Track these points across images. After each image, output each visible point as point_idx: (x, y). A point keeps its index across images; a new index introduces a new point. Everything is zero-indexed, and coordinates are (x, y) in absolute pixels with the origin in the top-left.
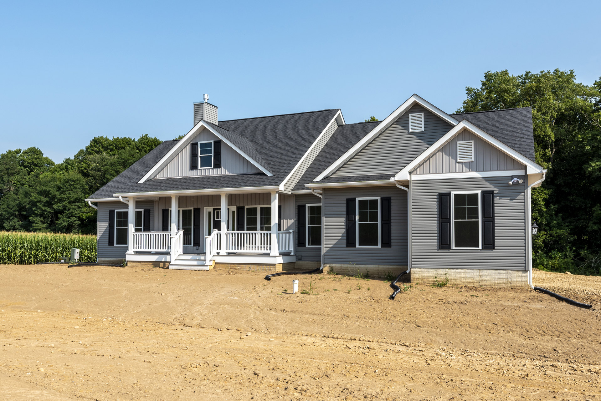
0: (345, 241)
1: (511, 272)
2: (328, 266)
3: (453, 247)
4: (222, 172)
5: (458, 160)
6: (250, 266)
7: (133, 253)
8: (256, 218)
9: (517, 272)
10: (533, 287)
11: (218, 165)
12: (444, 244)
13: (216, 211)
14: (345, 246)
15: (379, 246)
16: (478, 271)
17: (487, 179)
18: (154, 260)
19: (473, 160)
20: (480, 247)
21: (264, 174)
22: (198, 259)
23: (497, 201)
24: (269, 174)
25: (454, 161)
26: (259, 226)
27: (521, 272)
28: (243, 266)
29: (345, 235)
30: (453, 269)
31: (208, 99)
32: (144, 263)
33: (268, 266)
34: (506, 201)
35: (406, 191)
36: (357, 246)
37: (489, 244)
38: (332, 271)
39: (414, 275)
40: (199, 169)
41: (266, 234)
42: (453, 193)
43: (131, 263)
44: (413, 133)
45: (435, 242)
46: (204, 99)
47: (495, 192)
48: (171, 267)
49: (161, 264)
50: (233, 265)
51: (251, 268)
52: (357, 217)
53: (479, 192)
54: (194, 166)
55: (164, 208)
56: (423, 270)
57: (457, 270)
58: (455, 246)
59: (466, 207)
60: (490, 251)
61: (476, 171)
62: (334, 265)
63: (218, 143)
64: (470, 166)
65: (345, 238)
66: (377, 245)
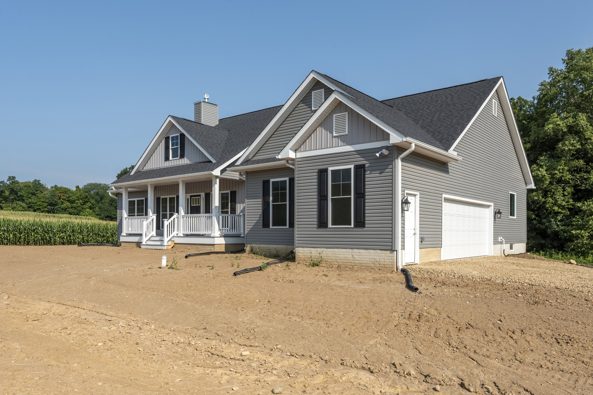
0: (262, 221)
1: (379, 251)
2: (249, 246)
3: (330, 225)
4: (185, 161)
5: (335, 134)
7: (124, 235)
9: (385, 252)
10: (400, 267)
11: (182, 156)
12: (322, 224)
14: (262, 227)
15: (288, 227)
16: (350, 250)
17: (359, 152)
18: (136, 241)
19: (347, 133)
20: (352, 226)
21: (211, 161)
23: (368, 175)
24: (214, 161)
25: (331, 135)
27: (389, 252)
29: (262, 216)
30: (330, 248)
31: (208, 99)
32: (131, 243)
33: (210, 247)
34: (376, 174)
35: (294, 169)
36: (271, 227)
37: (360, 223)
38: (252, 251)
39: (299, 254)
40: (171, 160)
41: (209, 217)
42: (330, 169)
43: (124, 243)
45: (315, 220)
46: (205, 99)
47: (367, 165)
48: (142, 247)
50: (187, 245)
51: (198, 248)
52: (271, 198)
53: (352, 167)
54: (167, 159)
55: (158, 197)
57: (333, 250)
58: (332, 225)
59: (341, 183)
60: (361, 229)
61: (350, 145)
62: (253, 245)
63: (182, 135)
64: (345, 140)
65: (262, 219)
66: (286, 225)
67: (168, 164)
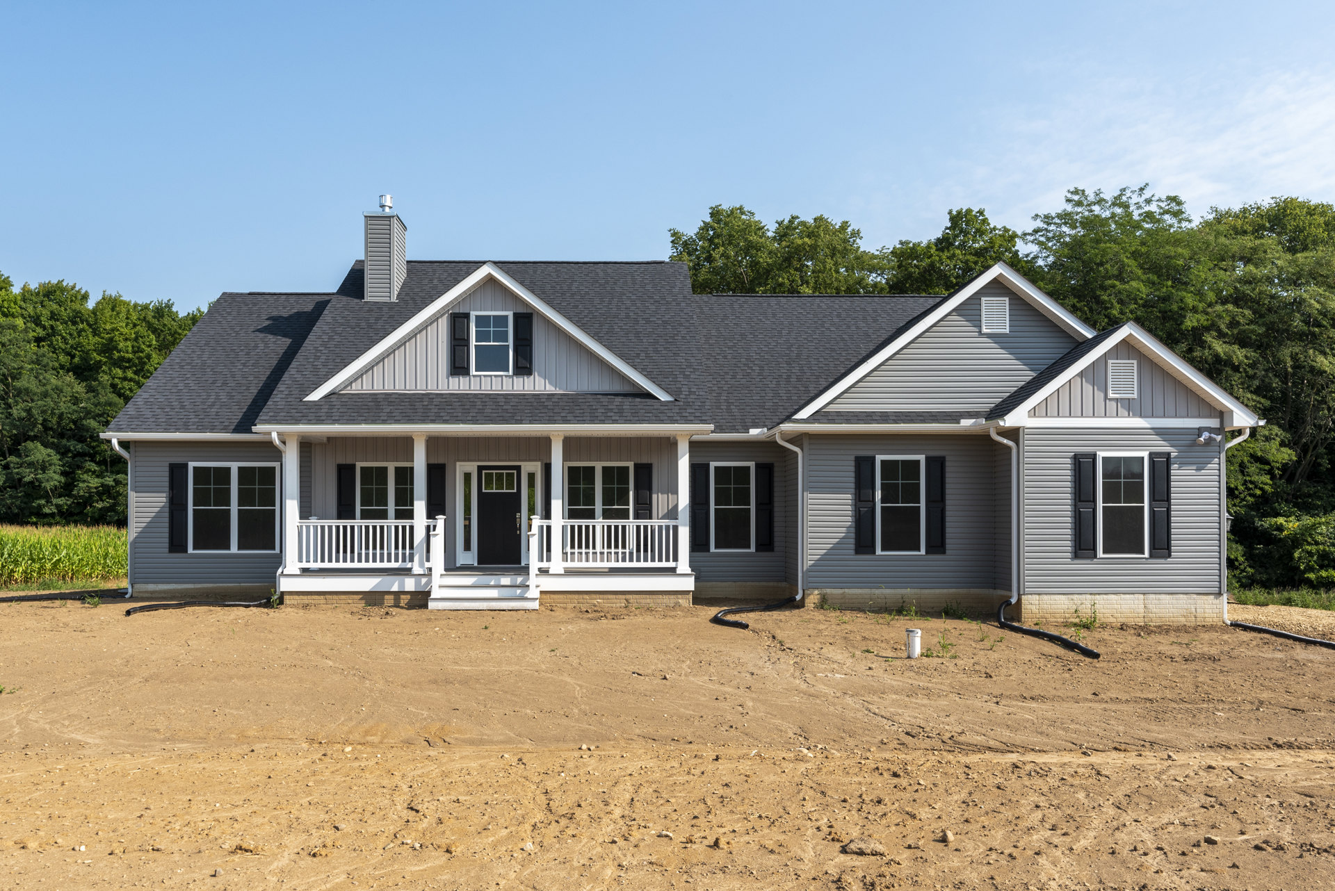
0: (853, 541)
1: (1195, 596)
2: (816, 592)
3: (1100, 554)
4: (536, 384)
5: (1111, 395)
6: (628, 597)
7: (298, 572)
8: (593, 489)
9: (1205, 597)
10: (1229, 622)
11: (524, 369)
12: (1083, 547)
13: (484, 472)
14: (853, 552)
15: (923, 552)
16: (1141, 596)
17: (1159, 432)
18: (368, 589)
19: (1135, 396)
20: (1147, 554)
21: (649, 396)
22: (492, 583)
23: (1175, 471)
24: (663, 397)
25: (1102, 395)
26: (599, 507)
27: (1212, 597)
28: (610, 596)
29: (853, 530)
30: (1099, 594)
32: (335, 597)
33: (672, 597)
34: (1190, 471)
35: (1009, 448)
36: (878, 552)
37: (1162, 547)
38: (823, 604)
39: (1029, 607)
40: (474, 376)
42: (1101, 454)
43: (296, 597)
44: (989, 336)
45: (1068, 544)
46: (382, 206)
47: (1173, 455)
48: (431, 605)
49: (386, 597)
50: (586, 597)
51: (631, 601)
52: (878, 495)
53: (1145, 454)
54: (458, 367)
55: (342, 461)
56: (1045, 597)
57: (1105, 596)
58: (1104, 552)
59: (1122, 480)
60: (1162, 561)
61: (1141, 416)
62: (828, 591)
63: (525, 320)
64: (1130, 407)
65: (853, 535)
66: (919, 550)
67: (459, 385)
